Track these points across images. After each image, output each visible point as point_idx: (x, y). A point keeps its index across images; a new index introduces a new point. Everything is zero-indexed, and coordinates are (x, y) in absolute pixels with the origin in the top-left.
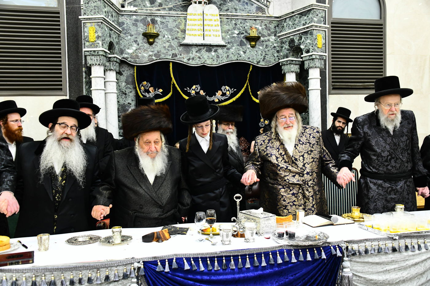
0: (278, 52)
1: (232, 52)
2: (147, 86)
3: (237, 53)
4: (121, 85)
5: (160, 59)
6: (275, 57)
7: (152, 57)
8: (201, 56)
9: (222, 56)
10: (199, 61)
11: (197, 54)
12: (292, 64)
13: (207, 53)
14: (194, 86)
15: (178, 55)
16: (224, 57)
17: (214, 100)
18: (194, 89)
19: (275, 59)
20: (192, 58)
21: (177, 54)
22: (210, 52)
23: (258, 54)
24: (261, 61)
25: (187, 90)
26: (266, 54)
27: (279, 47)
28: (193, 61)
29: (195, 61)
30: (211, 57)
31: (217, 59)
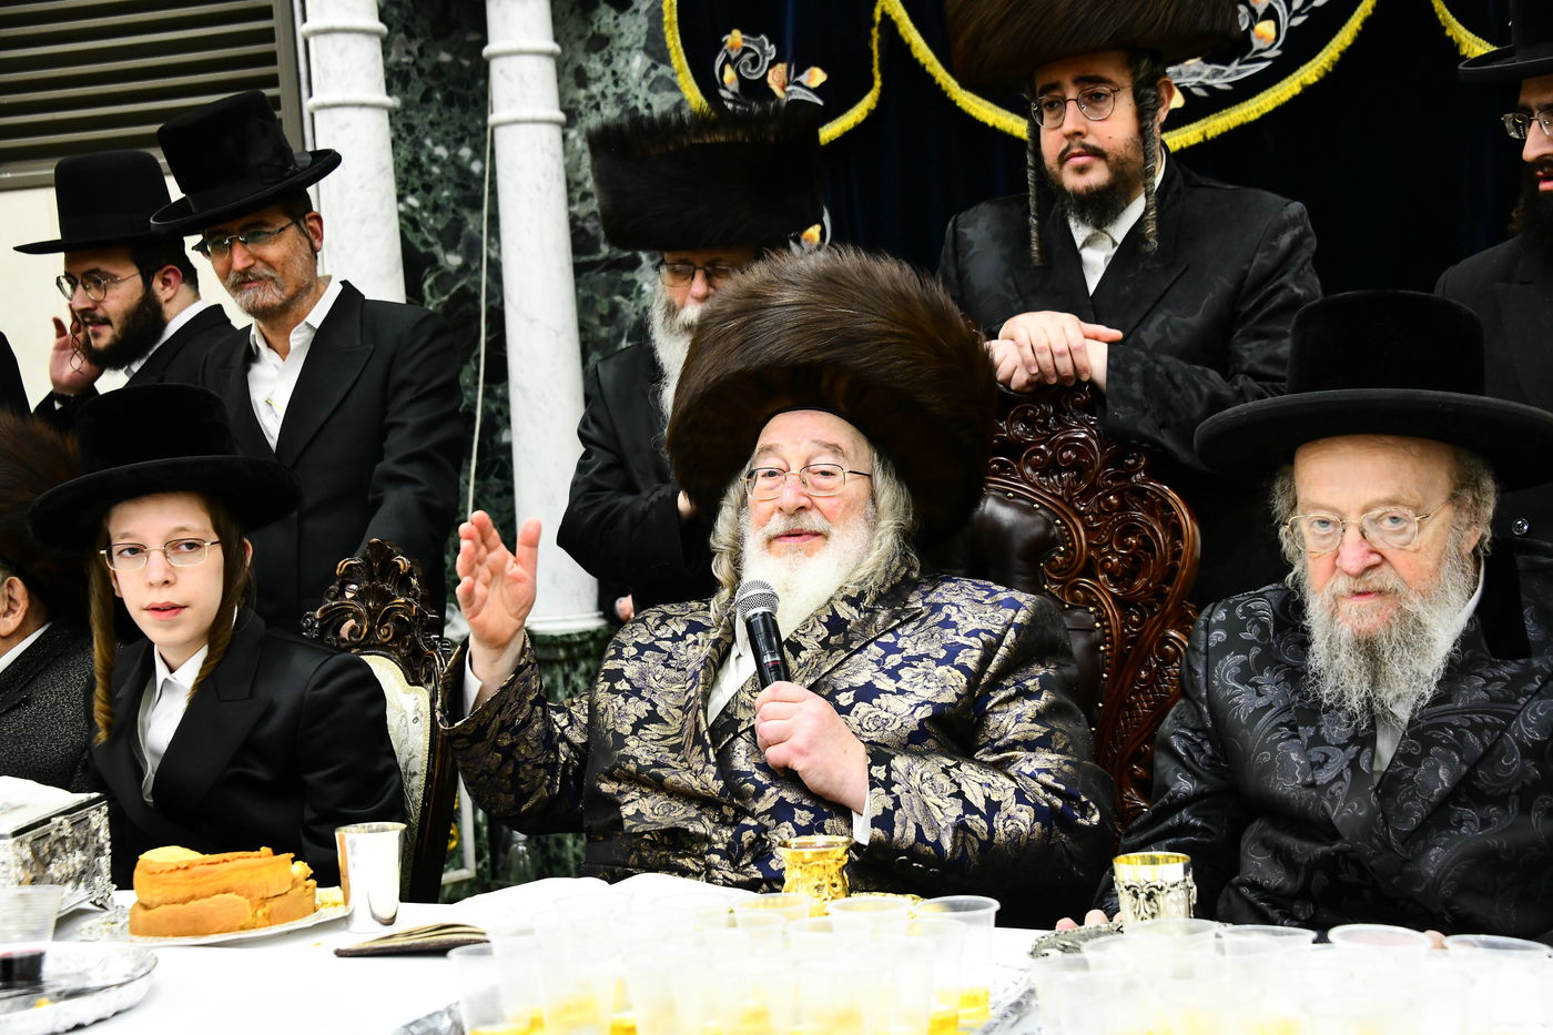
2: (755, 62)
4: (627, 70)
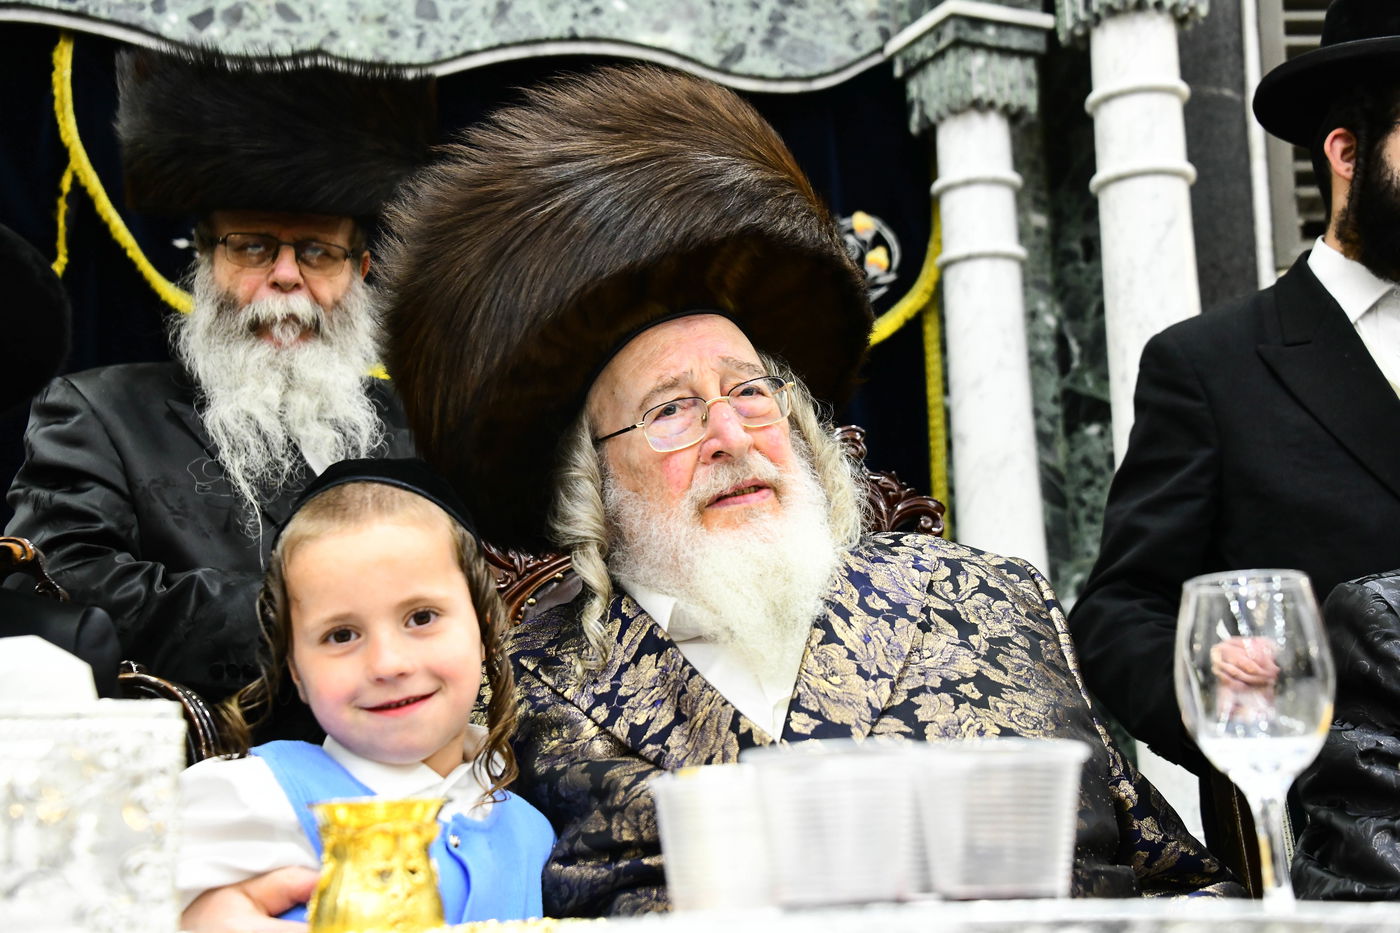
6: (852, 18)
9: (461, 5)
12: (975, 46)
16: (472, 13)
19: (856, 36)
20: (226, 11)
24: (753, 44)
28: (238, 30)
29: (254, 35)
31: (419, 27)
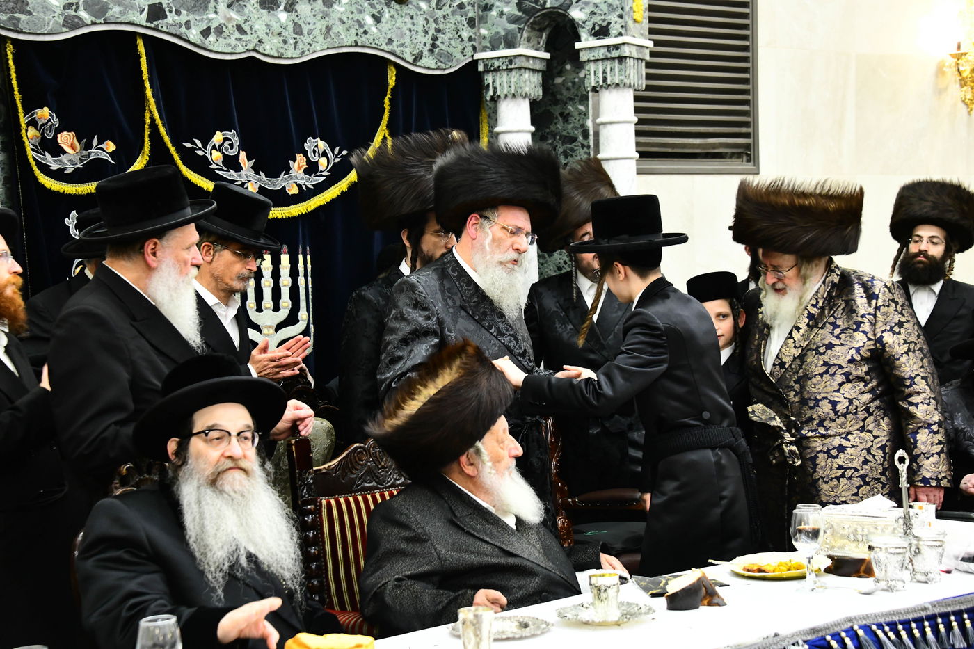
0: (471, 23)
1: (339, 15)
2: (51, 127)
3: (355, 19)
5: (106, 23)
6: (462, 40)
7: (76, 11)
8: (246, 21)
9: (311, 27)
10: (238, 43)
11: (233, 15)
12: (526, 69)
13: (265, 12)
14: (218, 133)
15: (171, 11)
16: (316, 32)
17: (284, 187)
18: (220, 146)
19: (464, 49)
20: (217, 28)
21: (167, 10)
22: (273, 10)
23: (415, 28)
24: (426, 53)
25: (193, 149)
26: (438, 30)
27: (473, 6)
28: (221, 39)
29: (228, 41)
30: (276, 28)
31: (295, 38)
